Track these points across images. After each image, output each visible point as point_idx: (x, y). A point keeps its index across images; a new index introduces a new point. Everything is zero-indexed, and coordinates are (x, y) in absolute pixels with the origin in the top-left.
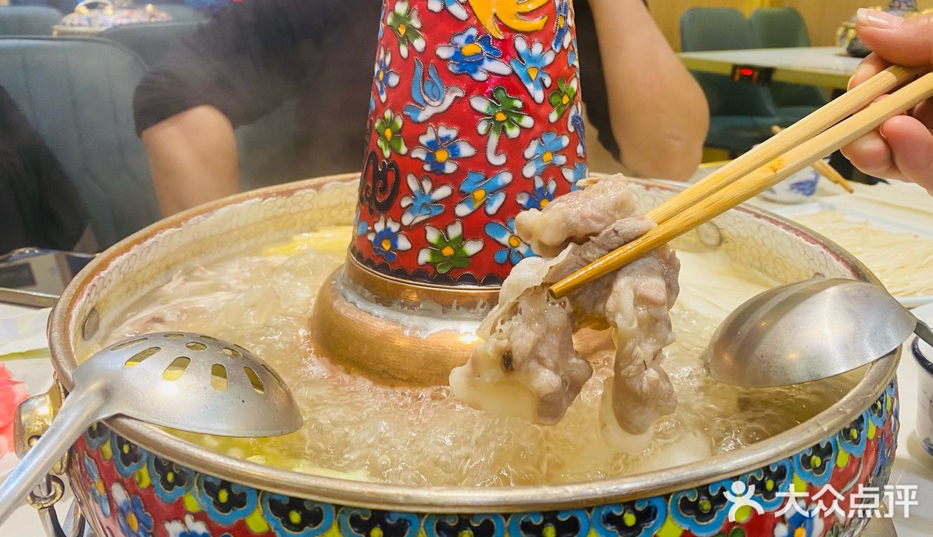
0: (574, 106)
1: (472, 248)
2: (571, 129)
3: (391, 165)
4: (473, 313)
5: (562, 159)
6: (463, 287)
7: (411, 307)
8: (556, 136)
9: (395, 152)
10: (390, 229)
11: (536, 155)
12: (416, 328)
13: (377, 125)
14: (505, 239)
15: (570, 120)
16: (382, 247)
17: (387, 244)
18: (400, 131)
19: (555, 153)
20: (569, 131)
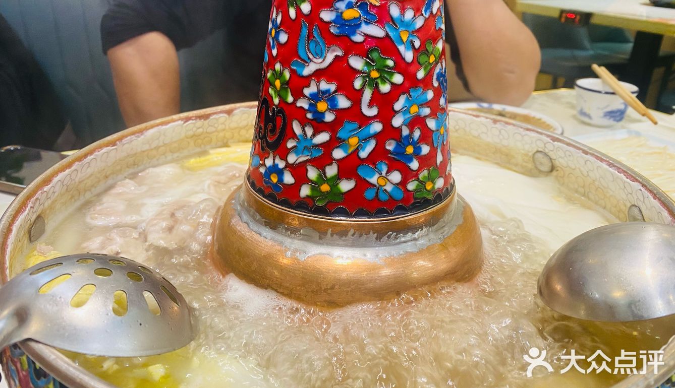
0: (439, 64)
1: (346, 186)
2: (436, 84)
3: (279, 112)
4: (344, 240)
5: (426, 111)
6: (337, 218)
7: (293, 231)
8: (422, 91)
9: (283, 101)
10: (277, 165)
11: (403, 108)
12: (296, 250)
13: (269, 75)
14: (374, 180)
15: (435, 77)
16: (271, 180)
17: (274, 177)
18: (288, 83)
19: (421, 106)
20: (433, 86)
